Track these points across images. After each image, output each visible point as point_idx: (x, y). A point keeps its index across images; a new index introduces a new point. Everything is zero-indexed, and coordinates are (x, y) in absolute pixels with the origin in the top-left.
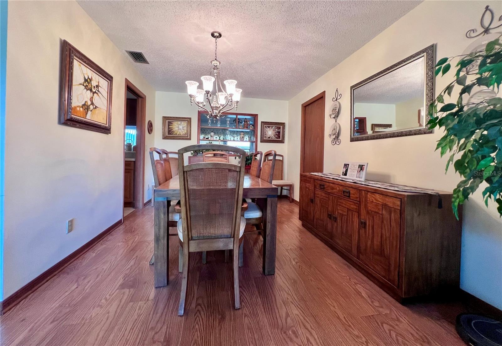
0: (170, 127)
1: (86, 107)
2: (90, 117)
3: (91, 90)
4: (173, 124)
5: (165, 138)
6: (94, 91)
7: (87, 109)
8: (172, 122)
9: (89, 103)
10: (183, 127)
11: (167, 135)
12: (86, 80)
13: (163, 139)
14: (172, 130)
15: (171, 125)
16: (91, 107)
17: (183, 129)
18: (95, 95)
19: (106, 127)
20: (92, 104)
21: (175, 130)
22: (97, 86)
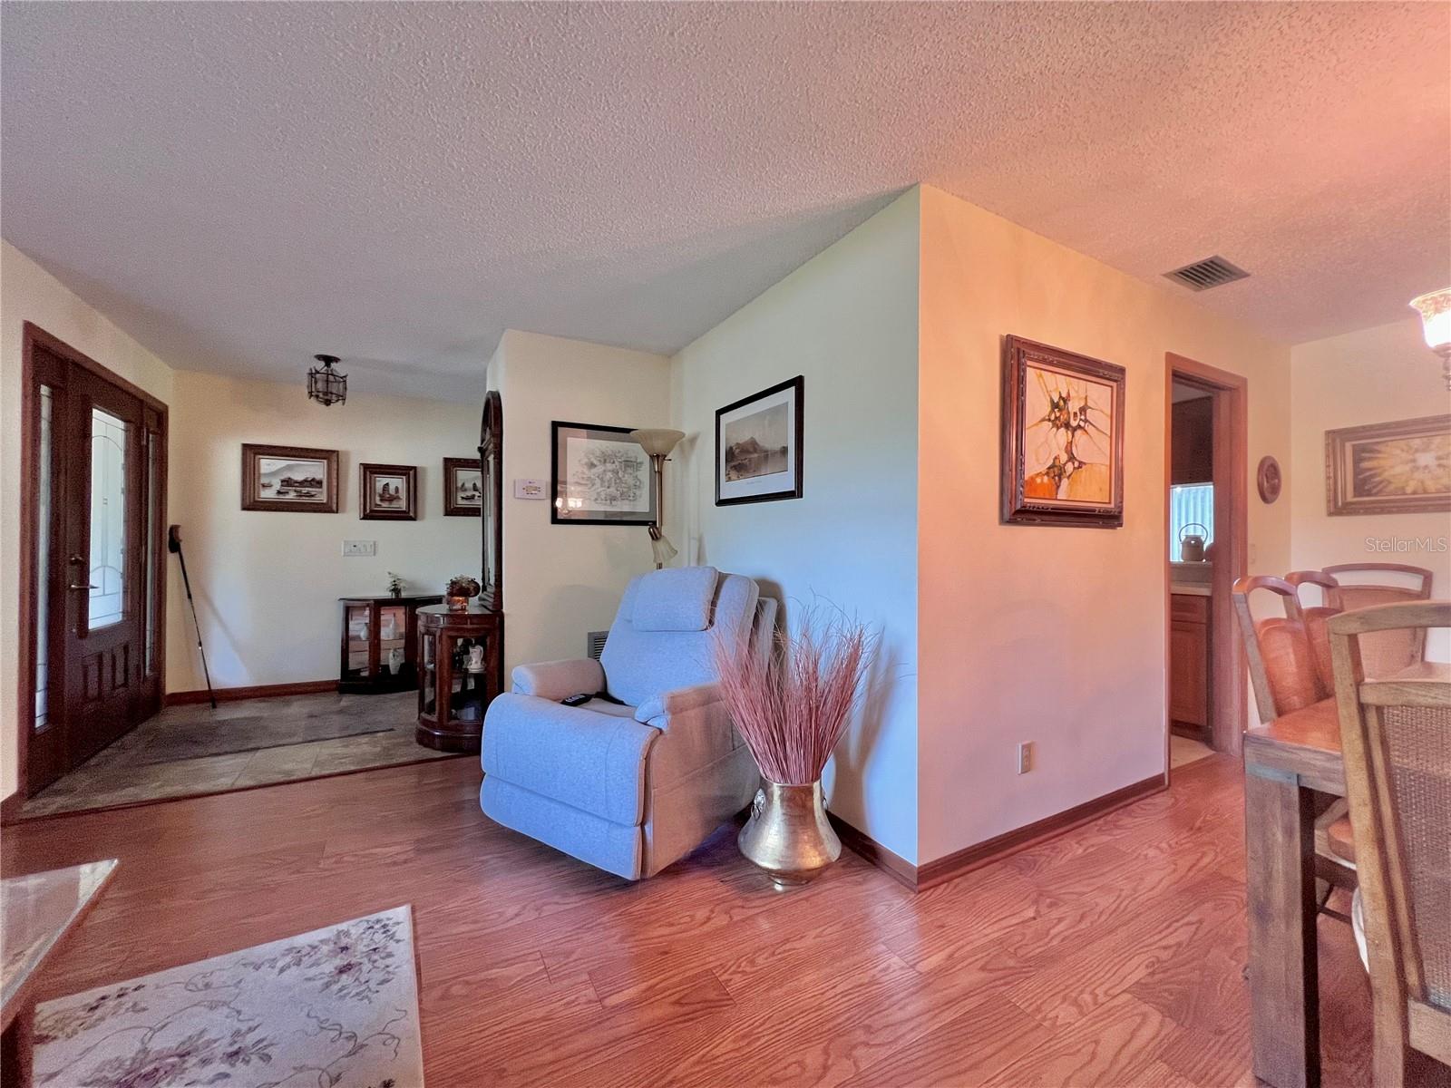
0: (1365, 465)
1: (1056, 472)
2: (1066, 495)
3: (1067, 425)
4: (1379, 452)
5: (1338, 508)
6: (1074, 424)
7: (1060, 476)
8: (1376, 447)
9: (1064, 458)
10: (1439, 458)
11: (1350, 498)
12: (1055, 406)
13: (1330, 514)
14: (1380, 475)
15: (1370, 459)
16: (1069, 467)
17: (1439, 466)
18: (1079, 432)
19: (1107, 511)
20: (1072, 458)
21: (1394, 476)
22: (1083, 410)
